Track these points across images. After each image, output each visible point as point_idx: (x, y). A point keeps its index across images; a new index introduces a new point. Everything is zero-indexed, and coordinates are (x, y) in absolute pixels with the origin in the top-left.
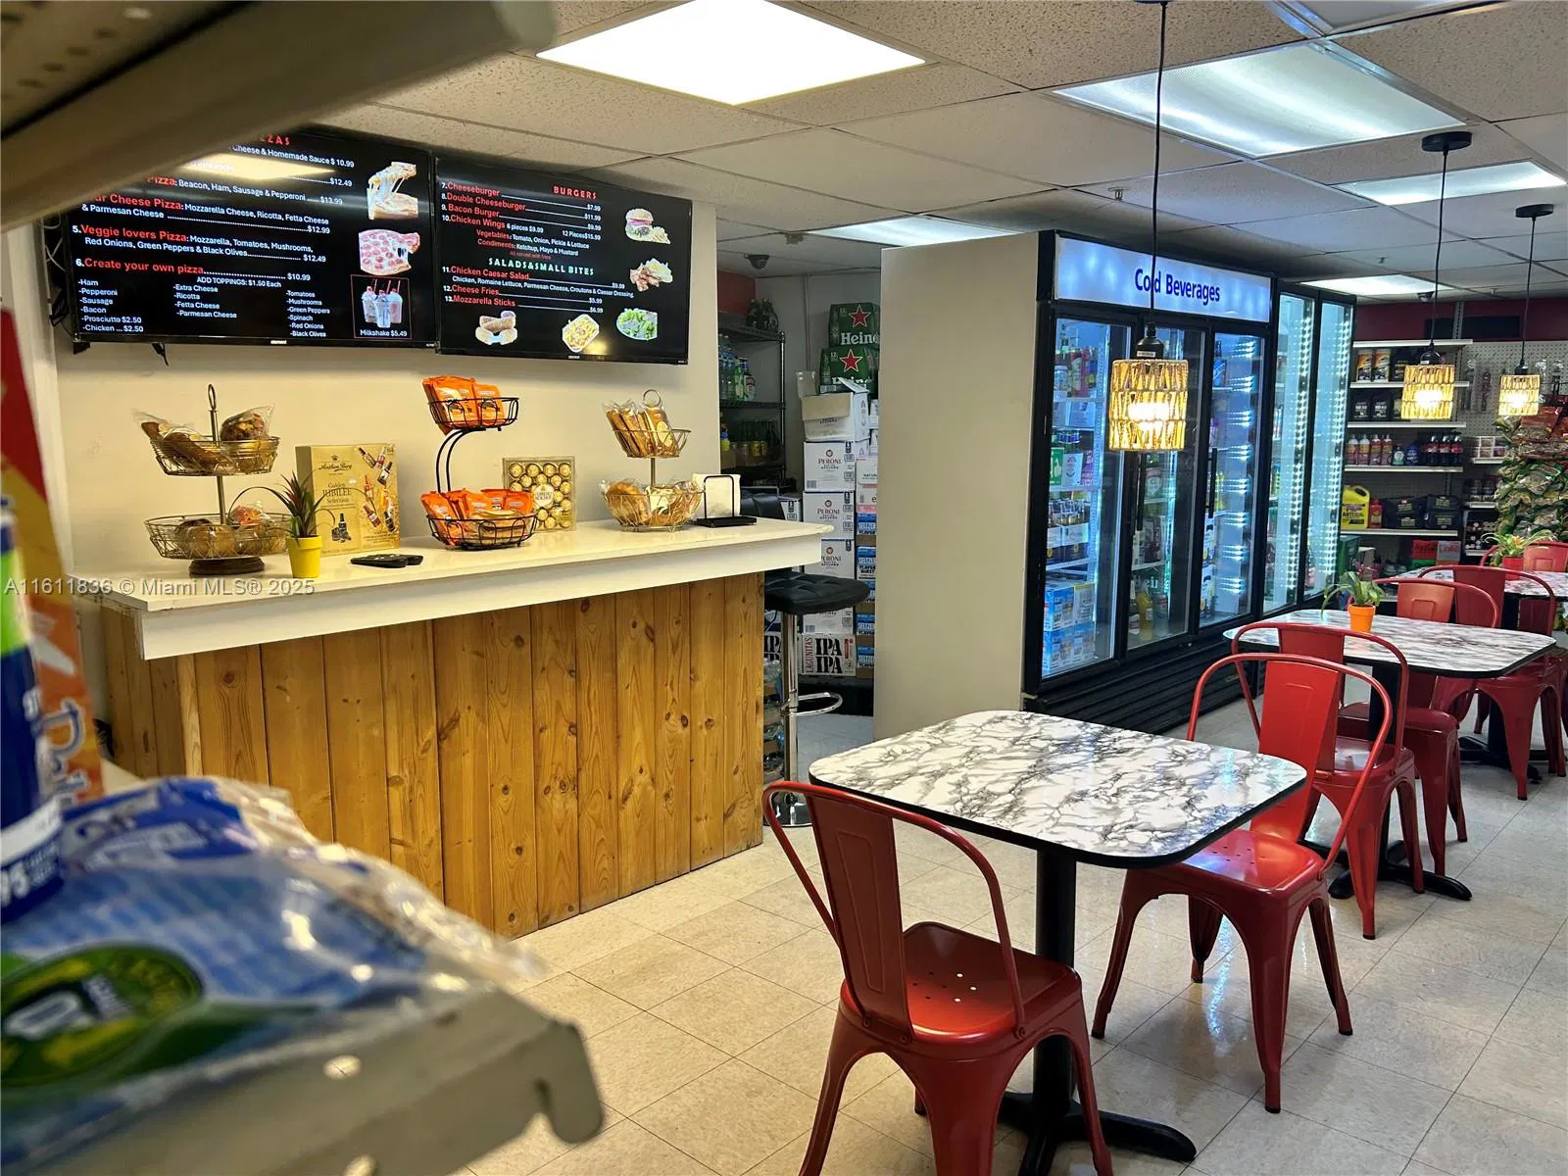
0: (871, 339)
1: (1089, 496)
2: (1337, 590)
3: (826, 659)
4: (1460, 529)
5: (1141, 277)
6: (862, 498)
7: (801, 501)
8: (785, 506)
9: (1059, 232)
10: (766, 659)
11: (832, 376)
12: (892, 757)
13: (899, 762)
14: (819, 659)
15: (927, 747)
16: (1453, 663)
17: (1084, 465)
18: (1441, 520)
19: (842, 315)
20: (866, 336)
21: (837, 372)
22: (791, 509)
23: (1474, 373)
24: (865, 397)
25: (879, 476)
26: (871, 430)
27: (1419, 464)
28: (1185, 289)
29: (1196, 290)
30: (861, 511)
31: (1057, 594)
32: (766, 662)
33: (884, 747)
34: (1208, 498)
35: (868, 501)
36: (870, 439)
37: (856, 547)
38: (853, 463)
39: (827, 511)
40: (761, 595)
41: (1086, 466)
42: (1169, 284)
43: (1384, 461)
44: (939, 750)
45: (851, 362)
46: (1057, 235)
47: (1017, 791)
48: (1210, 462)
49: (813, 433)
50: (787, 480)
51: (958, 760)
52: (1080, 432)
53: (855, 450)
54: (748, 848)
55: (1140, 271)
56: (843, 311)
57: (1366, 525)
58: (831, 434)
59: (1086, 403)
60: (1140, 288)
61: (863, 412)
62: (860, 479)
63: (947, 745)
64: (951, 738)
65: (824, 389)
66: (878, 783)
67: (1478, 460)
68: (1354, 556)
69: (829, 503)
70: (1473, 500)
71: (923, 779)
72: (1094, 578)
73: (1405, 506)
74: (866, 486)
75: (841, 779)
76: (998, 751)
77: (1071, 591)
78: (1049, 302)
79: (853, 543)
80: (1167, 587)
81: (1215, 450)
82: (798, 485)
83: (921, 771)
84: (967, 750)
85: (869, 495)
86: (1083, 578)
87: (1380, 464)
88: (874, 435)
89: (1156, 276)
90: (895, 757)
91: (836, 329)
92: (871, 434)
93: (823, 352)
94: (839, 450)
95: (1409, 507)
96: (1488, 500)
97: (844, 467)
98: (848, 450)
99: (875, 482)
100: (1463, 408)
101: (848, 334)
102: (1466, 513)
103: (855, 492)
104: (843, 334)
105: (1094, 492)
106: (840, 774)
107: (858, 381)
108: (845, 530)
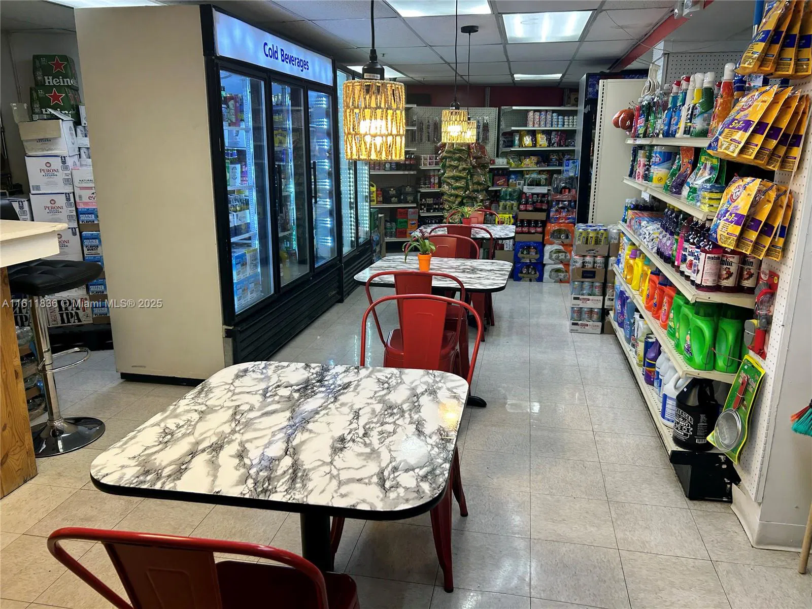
0: (71, 82)
1: (247, 193)
2: (412, 246)
3: (67, 314)
4: (417, 203)
5: (267, 48)
6: (80, 197)
7: (29, 201)
8: (16, 205)
9: (214, 7)
10: (17, 327)
11: (41, 107)
12: (167, 438)
13: (178, 439)
14: (62, 315)
15: (196, 416)
16: (481, 284)
17: (242, 172)
18: (409, 198)
19: (43, 63)
20: (65, 80)
21: (45, 104)
22: (21, 207)
23: (416, 122)
24: (71, 124)
25: (95, 181)
26: (79, 148)
27: (397, 170)
28: (291, 60)
29: (297, 61)
30: (81, 207)
31: (237, 257)
32: (17, 330)
33: (158, 424)
34: (313, 192)
35: (85, 199)
36: (80, 154)
37: (81, 233)
38: (69, 172)
39: (52, 208)
40: (5, 284)
41: (244, 174)
42: (282, 55)
43: (381, 168)
44: (209, 417)
45: (56, 98)
46: (213, 9)
47: (291, 450)
48: (312, 170)
49: (32, 149)
50: (13, 185)
51: (228, 424)
52: (237, 150)
53: (70, 162)
54: (25, 482)
55: (266, 44)
56: (43, 60)
57: (375, 202)
58: (48, 150)
59: (238, 131)
60: (267, 56)
61: (71, 134)
62: (76, 183)
63: (211, 410)
64: (213, 400)
65: (36, 117)
66: (166, 472)
67: (422, 167)
68: (377, 219)
69: (53, 201)
70: (421, 188)
71: (205, 456)
72: (256, 244)
73: (392, 192)
74: (82, 188)
75: (127, 477)
76: (257, 407)
77: (244, 255)
78: (213, 58)
79: (77, 230)
80: (295, 246)
81: (314, 162)
82: (24, 189)
83: (201, 447)
84: (231, 412)
85: (86, 194)
86: (249, 245)
87: (379, 170)
88: (82, 151)
89: (275, 49)
90: (172, 434)
91: (39, 73)
92: (79, 151)
93: (31, 89)
94: (56, 163)
95: (394, 192)
96: (428, 187)
97: (61, 175)
98: (64, 162)
99: (92, 185)
100: (412, 141)
101: (50, 78)
102: (419, 194)
103: (74, 193)
104: (46, 78)
105: (250, 189)
106: (125, 470)
107: (63, 112)
108: (70, 221)
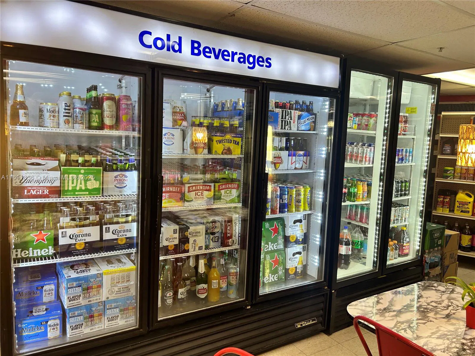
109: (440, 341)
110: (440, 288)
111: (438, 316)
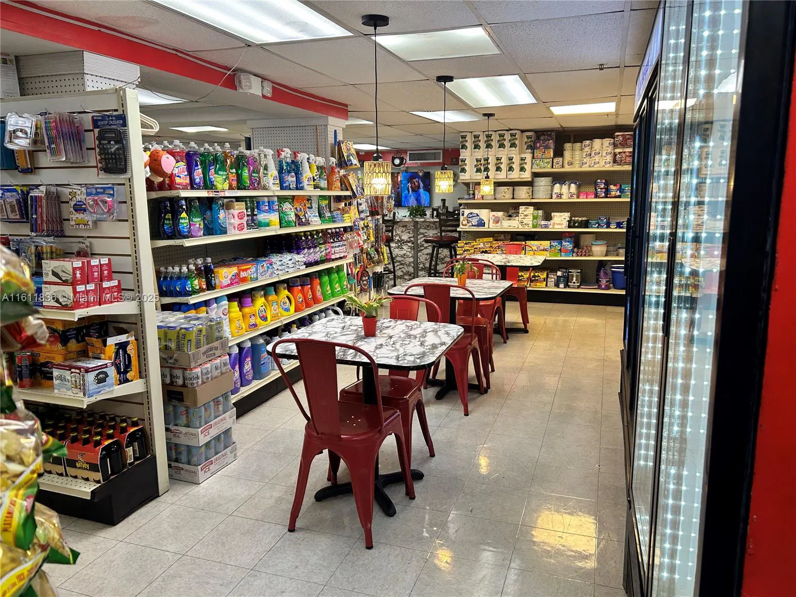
109: (388, 325)
110: (412, 358)
111: (398, 336)
